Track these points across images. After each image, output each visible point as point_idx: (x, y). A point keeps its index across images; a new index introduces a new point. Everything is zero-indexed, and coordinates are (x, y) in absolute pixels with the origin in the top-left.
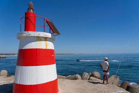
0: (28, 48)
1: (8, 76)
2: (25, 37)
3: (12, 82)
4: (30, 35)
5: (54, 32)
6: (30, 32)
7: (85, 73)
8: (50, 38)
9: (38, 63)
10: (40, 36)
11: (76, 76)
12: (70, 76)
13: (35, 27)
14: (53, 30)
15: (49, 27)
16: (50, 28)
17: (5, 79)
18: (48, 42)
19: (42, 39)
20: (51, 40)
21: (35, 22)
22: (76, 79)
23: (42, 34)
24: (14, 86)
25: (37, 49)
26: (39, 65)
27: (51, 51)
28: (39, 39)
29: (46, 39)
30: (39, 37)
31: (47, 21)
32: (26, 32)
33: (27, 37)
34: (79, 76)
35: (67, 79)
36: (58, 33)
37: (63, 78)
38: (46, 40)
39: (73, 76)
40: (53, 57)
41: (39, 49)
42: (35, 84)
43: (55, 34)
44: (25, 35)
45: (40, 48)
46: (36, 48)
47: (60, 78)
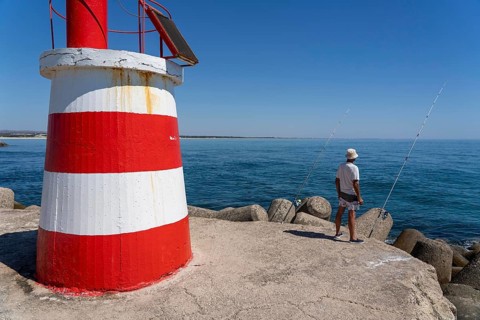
0: (84, 110)
1: (16, 207)
2: (69, 68)
3: (32, 225)
4: (89, 63)
5: (175, 54)
6: (88, 52)
7: (280, 200)
8: (164, 76)
9: (121, 164)
10: (124, 65)
11: (250, 211)
12: (230, 209)
13: (104, 32)
14: (173, 45)
15: (157, 35)
16: (163, 37)
17: (6, 216)
18: (154, 90)
19: (135, 77)
20: (166, 82)
21: (105, 14)
22: (249, 218)
23: (134, 60)
24: (41, 239)
25: (115, 114)
26: (125, 171)
27: (168, 123)
28: (121, 77)
29: (147, 78)
30: (121, 69)
31: (149, 12)
32: (74, 50)
33: (76, 68)
34: (259, 210)
35: (219, 217)
36: (192, 59)
37: (208, 216)
38: (147, 84)
39: (240, 210)
40: (174, 144)
41: (124, 115)
42: (115, 231)
43: (180, 61)
44: (71, 62)
45: (127, 111)
46: (111, 109)
47: (197, 215)
